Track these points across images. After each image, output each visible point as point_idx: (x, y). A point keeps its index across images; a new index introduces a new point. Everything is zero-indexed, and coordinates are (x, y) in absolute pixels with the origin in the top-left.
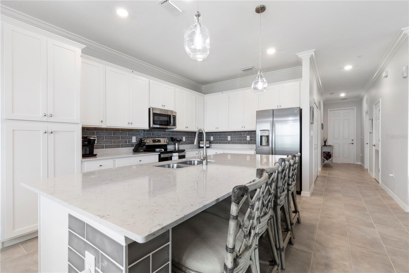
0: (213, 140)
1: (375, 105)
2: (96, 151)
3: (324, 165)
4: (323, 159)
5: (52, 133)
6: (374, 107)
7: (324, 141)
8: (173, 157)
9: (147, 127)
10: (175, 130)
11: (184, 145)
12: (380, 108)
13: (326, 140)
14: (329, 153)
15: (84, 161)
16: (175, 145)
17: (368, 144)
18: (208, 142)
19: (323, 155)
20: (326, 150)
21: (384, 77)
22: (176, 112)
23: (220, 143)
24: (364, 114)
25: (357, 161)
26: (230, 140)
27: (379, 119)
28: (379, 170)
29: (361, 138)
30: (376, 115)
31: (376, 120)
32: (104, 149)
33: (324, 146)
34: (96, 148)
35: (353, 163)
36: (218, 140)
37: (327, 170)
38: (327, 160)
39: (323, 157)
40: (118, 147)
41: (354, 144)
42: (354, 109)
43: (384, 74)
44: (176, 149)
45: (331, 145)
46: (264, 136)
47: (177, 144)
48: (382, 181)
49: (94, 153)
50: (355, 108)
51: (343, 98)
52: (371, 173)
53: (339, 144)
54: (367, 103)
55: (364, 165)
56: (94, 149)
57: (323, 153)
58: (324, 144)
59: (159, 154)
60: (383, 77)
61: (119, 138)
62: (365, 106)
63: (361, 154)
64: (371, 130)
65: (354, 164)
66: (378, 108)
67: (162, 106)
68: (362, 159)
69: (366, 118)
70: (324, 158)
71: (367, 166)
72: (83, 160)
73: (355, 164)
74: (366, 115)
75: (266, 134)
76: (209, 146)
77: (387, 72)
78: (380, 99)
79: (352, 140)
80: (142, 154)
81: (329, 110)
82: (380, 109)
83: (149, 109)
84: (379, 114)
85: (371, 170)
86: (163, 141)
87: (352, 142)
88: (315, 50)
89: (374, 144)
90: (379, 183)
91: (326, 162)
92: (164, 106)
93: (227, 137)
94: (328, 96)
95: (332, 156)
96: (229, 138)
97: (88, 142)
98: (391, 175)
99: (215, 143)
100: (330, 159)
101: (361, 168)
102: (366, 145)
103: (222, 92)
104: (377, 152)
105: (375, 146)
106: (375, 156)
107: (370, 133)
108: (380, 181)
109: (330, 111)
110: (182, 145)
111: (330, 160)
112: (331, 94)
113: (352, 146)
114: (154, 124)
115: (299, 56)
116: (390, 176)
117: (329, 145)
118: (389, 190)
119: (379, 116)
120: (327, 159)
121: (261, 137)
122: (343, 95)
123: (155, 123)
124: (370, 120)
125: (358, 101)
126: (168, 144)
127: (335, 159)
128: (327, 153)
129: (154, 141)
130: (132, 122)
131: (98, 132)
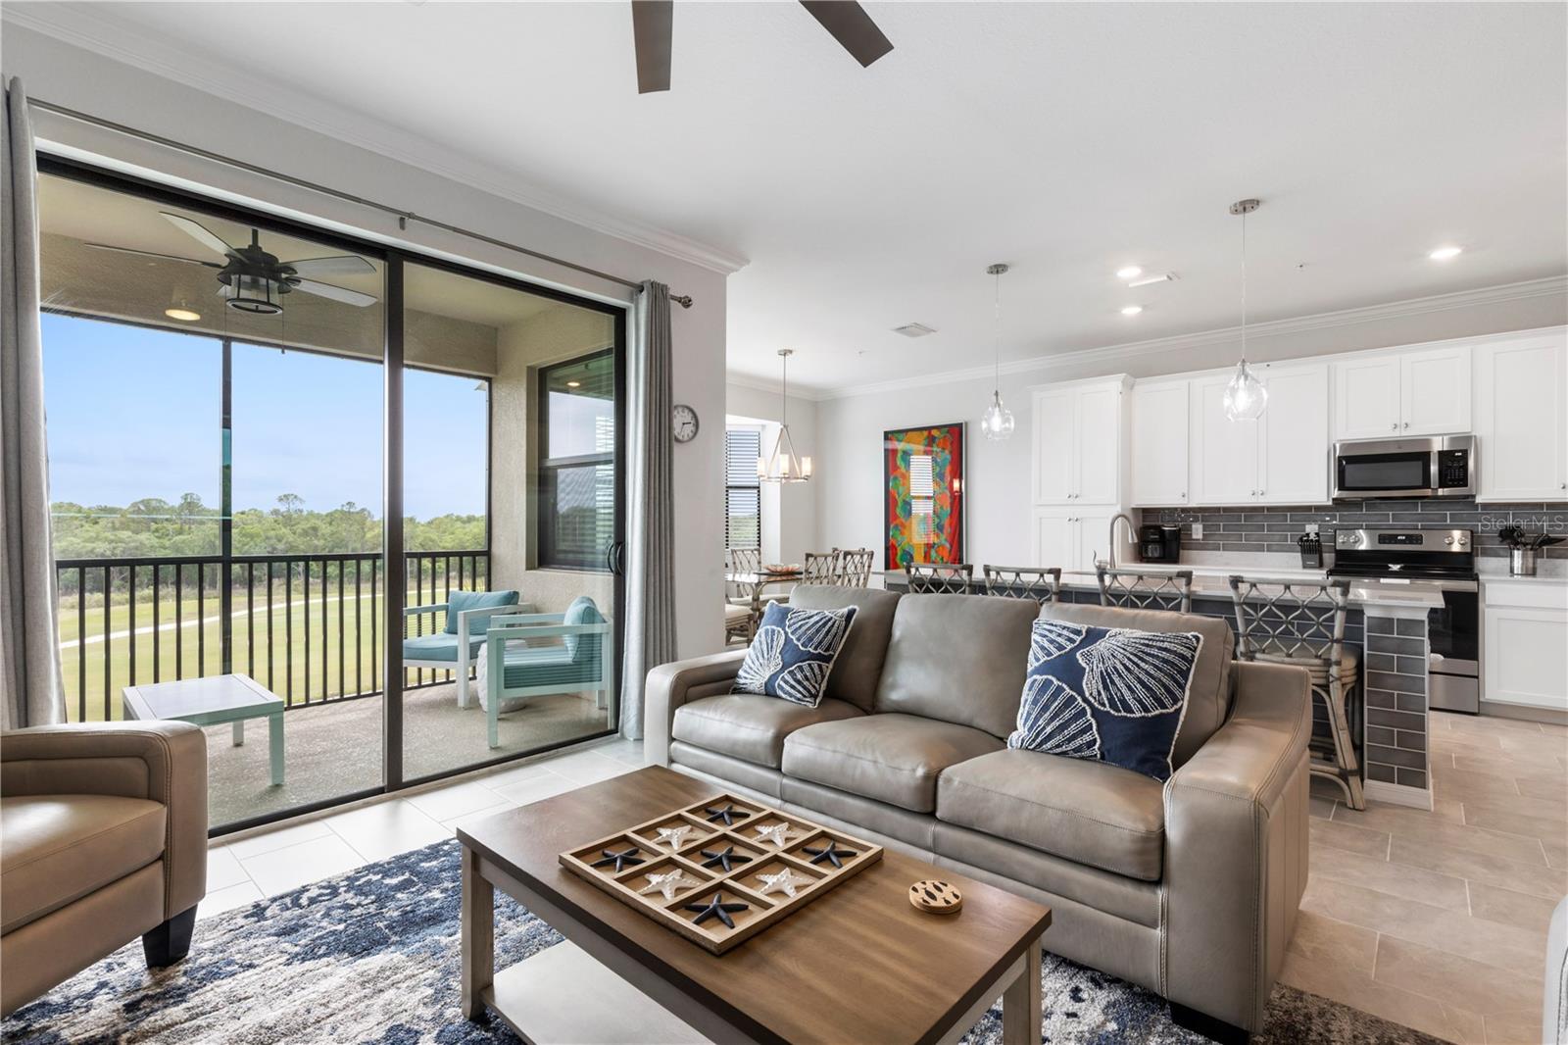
5: (1077, 520)
9: (1325, 500)
10: (1478, 499)
16: (1512, 556)
47: (1517, 554)
67: (1396, 426)
83: (1333, 446)
86: (1443, 542)
92: (1406, 426)
97: (1159, 535)
129: (1382, 539)
130: (1264, 490)
131: (1206, 514)
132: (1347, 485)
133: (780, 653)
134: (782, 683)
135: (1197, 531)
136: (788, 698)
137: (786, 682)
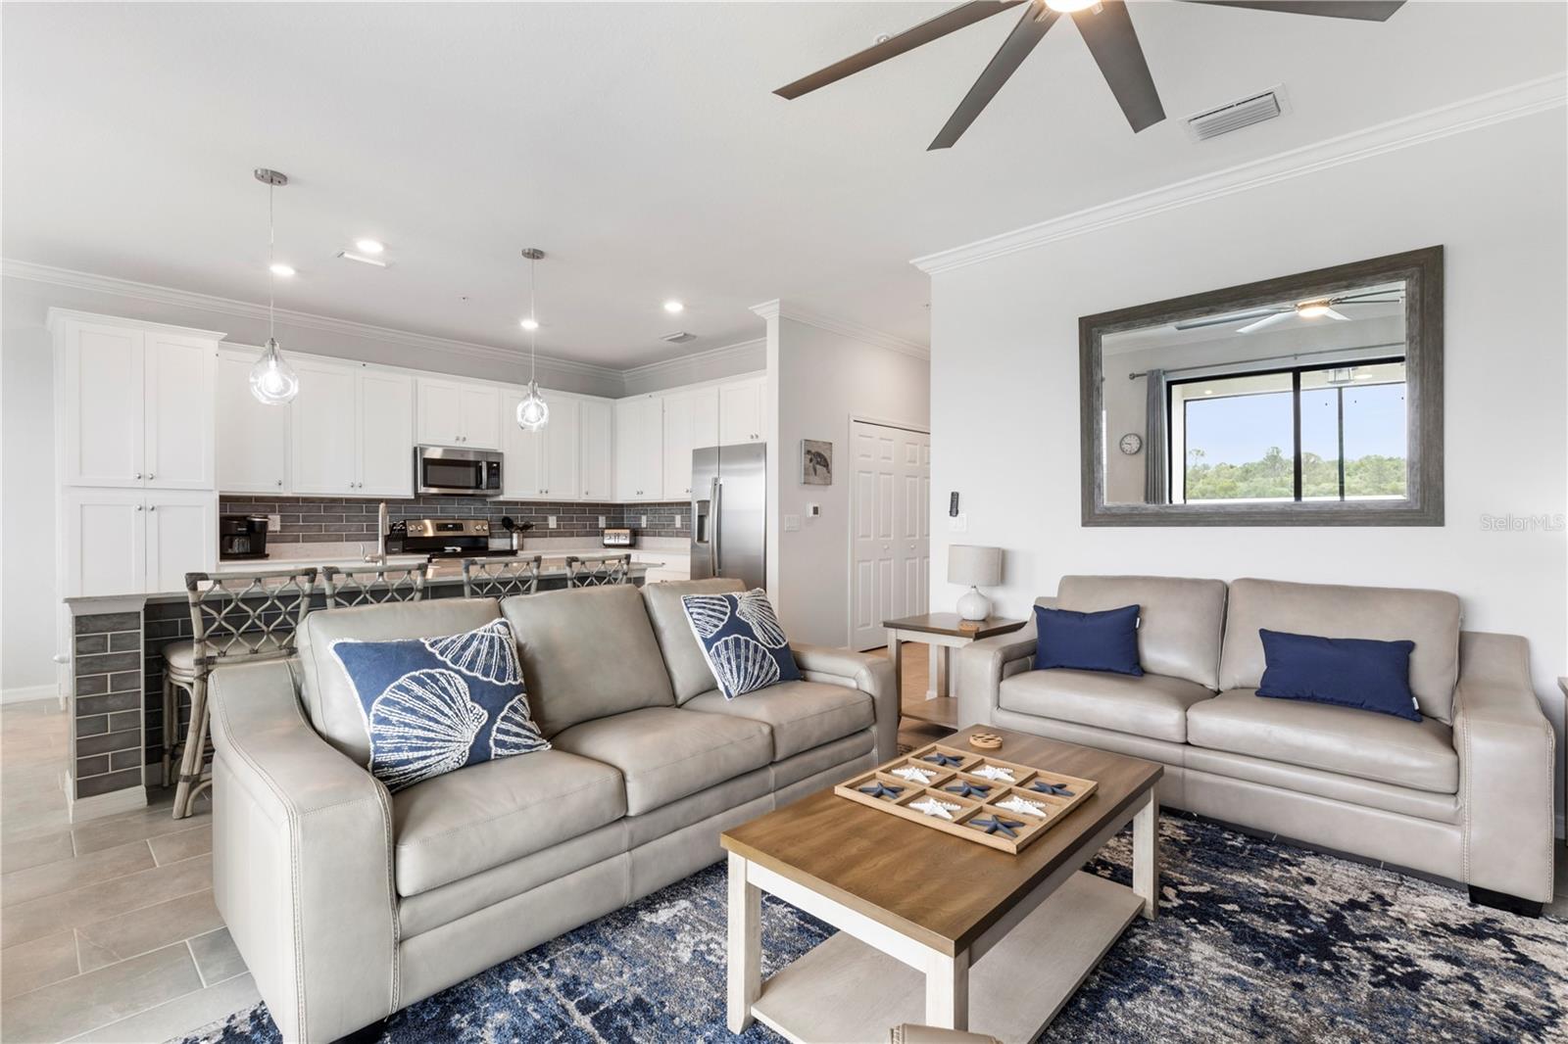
0: (645, 526)
2: (269, 548)
5: (153, 509)
9: (409, 494)
10: (501, 498)
11: (553, 539)
15: (222, 566)
16: (511, 537)
18: (627, 531)
22: (499, 453)
23: (659, 535)
32: (300, 544)
34: (269, 542)
36: (656, 526)
40: (339, 539)
47: (515, 535)
49: (266, 552)
56: (267, 545)
61: (340, 519)
67: (458, 439)
72: (223, 563)
76: (628, 542)
83: (415, 449)
86: (474, 528)
92: (464, 439)
97: (247, 527)
99: (650, 533)
103: (649, 394)
110: (545, 539)
114: (426, 485)
121: (701, 518)
123: (431, 483)
126: (491, 536)
129: (440, 527)
130: (362, 482)
131: (285, 505)
132: (429, 483)
133: (472, 700)
134: (500, 737)
135: (275, 523)
136: (516, 752)
137: (507, 732)
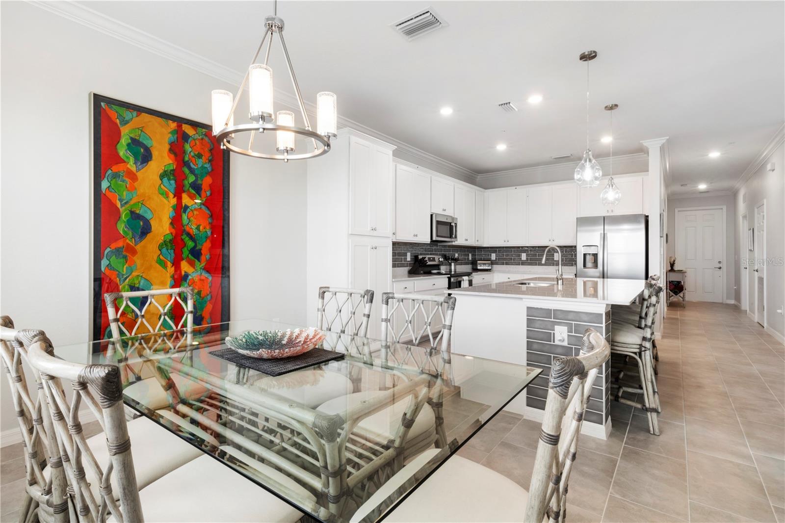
0: (495, 259)
1: (757, 208)
3: (670, 303)
4: (668, 294)
5: (375, 249)
6: (756, 210)
7: (671, 264)
8: (462, 282)
9: (429, 240)
12: (765, 214)
13: (674, 261)
14: (679, 283)
17: (746, 268)
18: (490, 262)
19: (669, 287)
20: (674, 277)
21: (770, 170)
22: (457, 219)
23: (507, 264)
24: (741, 218)
25: (727, 298)
26: (525, 259)
27: (763, 231)
28: (764, 308)
29: (735, 258)
30: (759, 224)
31: (760, 232)
33: (669, 271)
35: (721, 301)
36: (504, 259)
37: (678, 311)
38: (676, 295)
39: (668, 291)
41: (721, 269)
42: (722, 209)
43: (769, 167)
44: (451, 272)
45: (682, 271)
46: (589, 254)
48: (768, 323)
50: (725, 208)
51: (703, 191)
52: (752, 314)
53: (695, 268)
54: (744, 201)
55: (740, 303)
57: (668, 283)
58: (670, 268)
59: (448, 277)
60: (768, 170)
62: (742, 207)
63: (735, 286)
64: (751, 246)
65: (722, 304)
66: (762, 214)
67: (443, 210)
68: (738, 296)
69: (743, 226)
70: (670, 290)
71: (745, 305)
72: (394, 280)
73: (724, 303)
74: (743, 219)
75: (592, 251)
76: (490, 268)
77: (773, 164)
78: (765, 201)
79: (720, 262)
80: (422, 278)
81: (676, 210)
82: (764, 216)
83: (432, 216)
84: (763, 222)
85: (752, 310)
86: (438, 260)
87: (719, 265)
88: (668, 138)
89: (756, 269)
90: (764, 327)
91: (675, 298)
92: (445, 210)
93: (520, 256)
94: (677, 188)
95: (684, 288)
96: (524, 256)
98: (779, 311)
99: (499, 263)
100: (681, 294)
101: (736, 308)
102: (743, 270)
103: (515, 187)
104: (761, 280)
105: (757, 271)
106: (758, 287)
107: (751, 250)
108: (765, 325)
109: (679, 211)
111: (680, 296)
112: (682, 185)
113: (720, 272)
114: (437, 236)
115: (645, 144)
116: (778, 313)
117: (678, 271)
118: (779, 334)
119: (763, 225)
120: (676, 293)
121: (585, 255)
122: (702, 187)
123: (438, 234)
124: (750, 229)
125: (729, 197)
126: (442, 264)
127: (690, 294)
128: (676, 283)
